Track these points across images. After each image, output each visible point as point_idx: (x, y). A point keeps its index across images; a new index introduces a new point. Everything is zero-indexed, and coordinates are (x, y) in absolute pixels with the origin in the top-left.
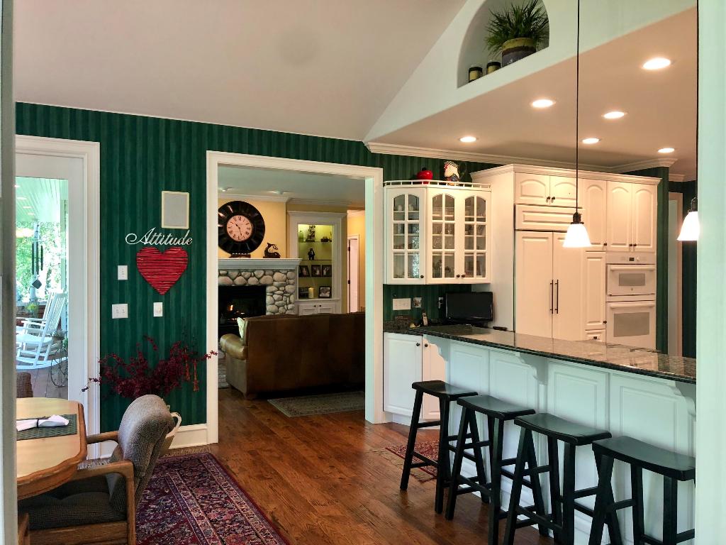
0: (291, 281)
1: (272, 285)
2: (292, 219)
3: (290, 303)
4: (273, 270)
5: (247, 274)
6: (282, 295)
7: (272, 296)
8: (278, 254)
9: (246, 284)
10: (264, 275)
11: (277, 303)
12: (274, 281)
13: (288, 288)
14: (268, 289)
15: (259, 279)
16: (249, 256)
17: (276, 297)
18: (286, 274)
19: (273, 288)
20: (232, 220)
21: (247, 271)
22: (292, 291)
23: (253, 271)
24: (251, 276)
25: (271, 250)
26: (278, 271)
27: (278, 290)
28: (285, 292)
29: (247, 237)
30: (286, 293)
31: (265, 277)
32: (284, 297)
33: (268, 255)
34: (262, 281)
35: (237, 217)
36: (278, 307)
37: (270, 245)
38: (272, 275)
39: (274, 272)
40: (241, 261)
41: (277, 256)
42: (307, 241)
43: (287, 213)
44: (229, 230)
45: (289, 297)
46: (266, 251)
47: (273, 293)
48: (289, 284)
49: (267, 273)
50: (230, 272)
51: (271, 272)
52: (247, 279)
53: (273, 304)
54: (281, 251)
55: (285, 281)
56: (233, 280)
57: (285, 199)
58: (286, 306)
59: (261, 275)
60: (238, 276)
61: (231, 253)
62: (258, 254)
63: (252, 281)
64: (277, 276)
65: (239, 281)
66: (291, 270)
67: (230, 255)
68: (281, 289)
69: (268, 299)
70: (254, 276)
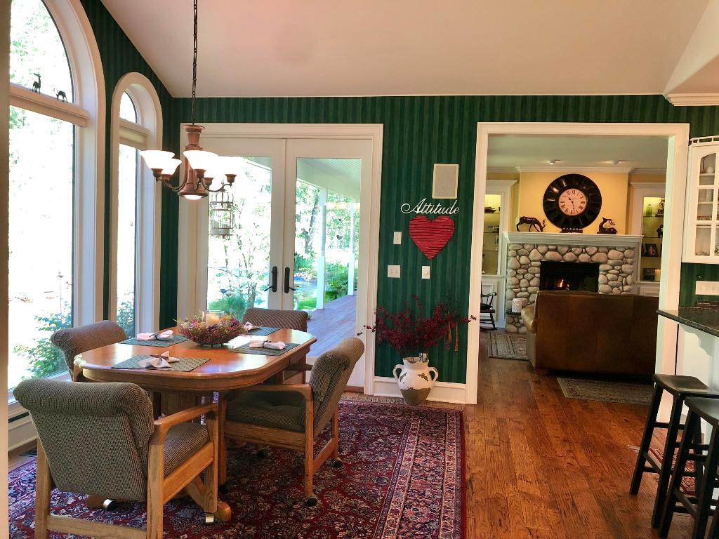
0: (629, 260)
1: (606, 263)
2: (637, 192)
3: (626, 284)
4: (607, 247)
5: (578, 251)
6: (618, 275)
7: (605, 275)
8: (614, 230)
9: (576, 260)
10: (598, 251)
11: (610, 283)
12: (609, 259)
13: (625, 267)
14: (601, 267)
15: (591, 256)
16: (581, 232)
17: (610, 276)
18: (623, 252)
19: (607, 267)
20: (565, 193)
21: (578, 247)
22: (629, 271)
23: (585, 247)
24: (582, 252)
25: (607, 225)
26: (614, 248)
27: (613, 269)
28: (621, 271)
29: (580, 211)
30: (623, 272)
31: (598, 254)
32: (620, 278)
33: (602, 230)
34: (595, 259)
35: (570, 191)
36: (613, 287)
37: (605, 220)
38: (607, 253)
39: (609, 249)
40: (573, 236)
41: (614, 232)
42: (657, 216)
43: (629, 185)
44: (560, 205)
45: (626, 277)
46: (601, 226)
47: (607, 272)
48: (626, 263)
49: (600, 250)
50: (559, 248)
51: (606, 249)
52: (578, 256)
53: (607, 284)
54: (620, 226)
55: (622, 260)
56: (563, 255)
57: (628, 170)
58: (621, 287)
59: (594, 252)
60: (567, 252)
61: (562, 228)
62: (591, 230)
63: (584, 258)
64: (611, 253)
65: (569, 257)
66: (629, 248)
67: (560, 230)
68: (616, 267)
69: (601, 278)
70: (586, 252)
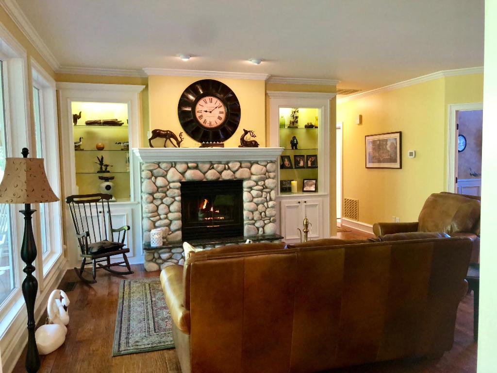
0: (272, 175)
1: (249, 179)
2: (273, 101)
3: (271, 200)
4: (250, 162)
5: (221, 167)
6: (262, 191)
7: (249, 192)
8: (256, 142)
9: (219, 178)
10: (241, 167)
11: (255, 200)
12: (252, 174)
13: (269, 183)
14: (246, 184)
15: (234, 172)
16: (222, 145)
17: (254, 193)
18: (265, 166)
19: (251, 183)
20: (201, 102)
21: (220, 163)
22: (272, 186)
23: (227, 163)
24: (225, 169)
25: (248, 138)
26: (257, 163)
27: (257, 185)
28: (265, 187)
29: (219, 122)
30: (267, 188)
31: (241, 169)
32: (264, 193)
33: (244, 143)
34: (238, 175)
35: (207, 99)
36: (257, 205)
37: (246, 132)
38: (250, 168)
39: (252, 163)
40: (213, 150)
41: (255, 144)
42: (289, 127)
43: (266, 94)
44: (198, 115)
45: (269, 192)
46: (242, 139)
47: (251, 188)
48: (269, 177)
49: (243, 165)
50: (200, 165)
51: (249, 164)
52: (220, 173)
53: (251, 201)
54: (260, 139)
55: (265, 174)
56: (204, 173)
57: (264, 76)
58: (265, 204)
59: (237, 167)
60: (210, 169)
61: (201, 142)
62: (232, 143)
63: (227, 175)
64: (255, 168)
65: (211, 175)
66: (271, 162)
67: (200, 144)
68: (259, 183)
69: (246, 196)
70: (229, 168)
